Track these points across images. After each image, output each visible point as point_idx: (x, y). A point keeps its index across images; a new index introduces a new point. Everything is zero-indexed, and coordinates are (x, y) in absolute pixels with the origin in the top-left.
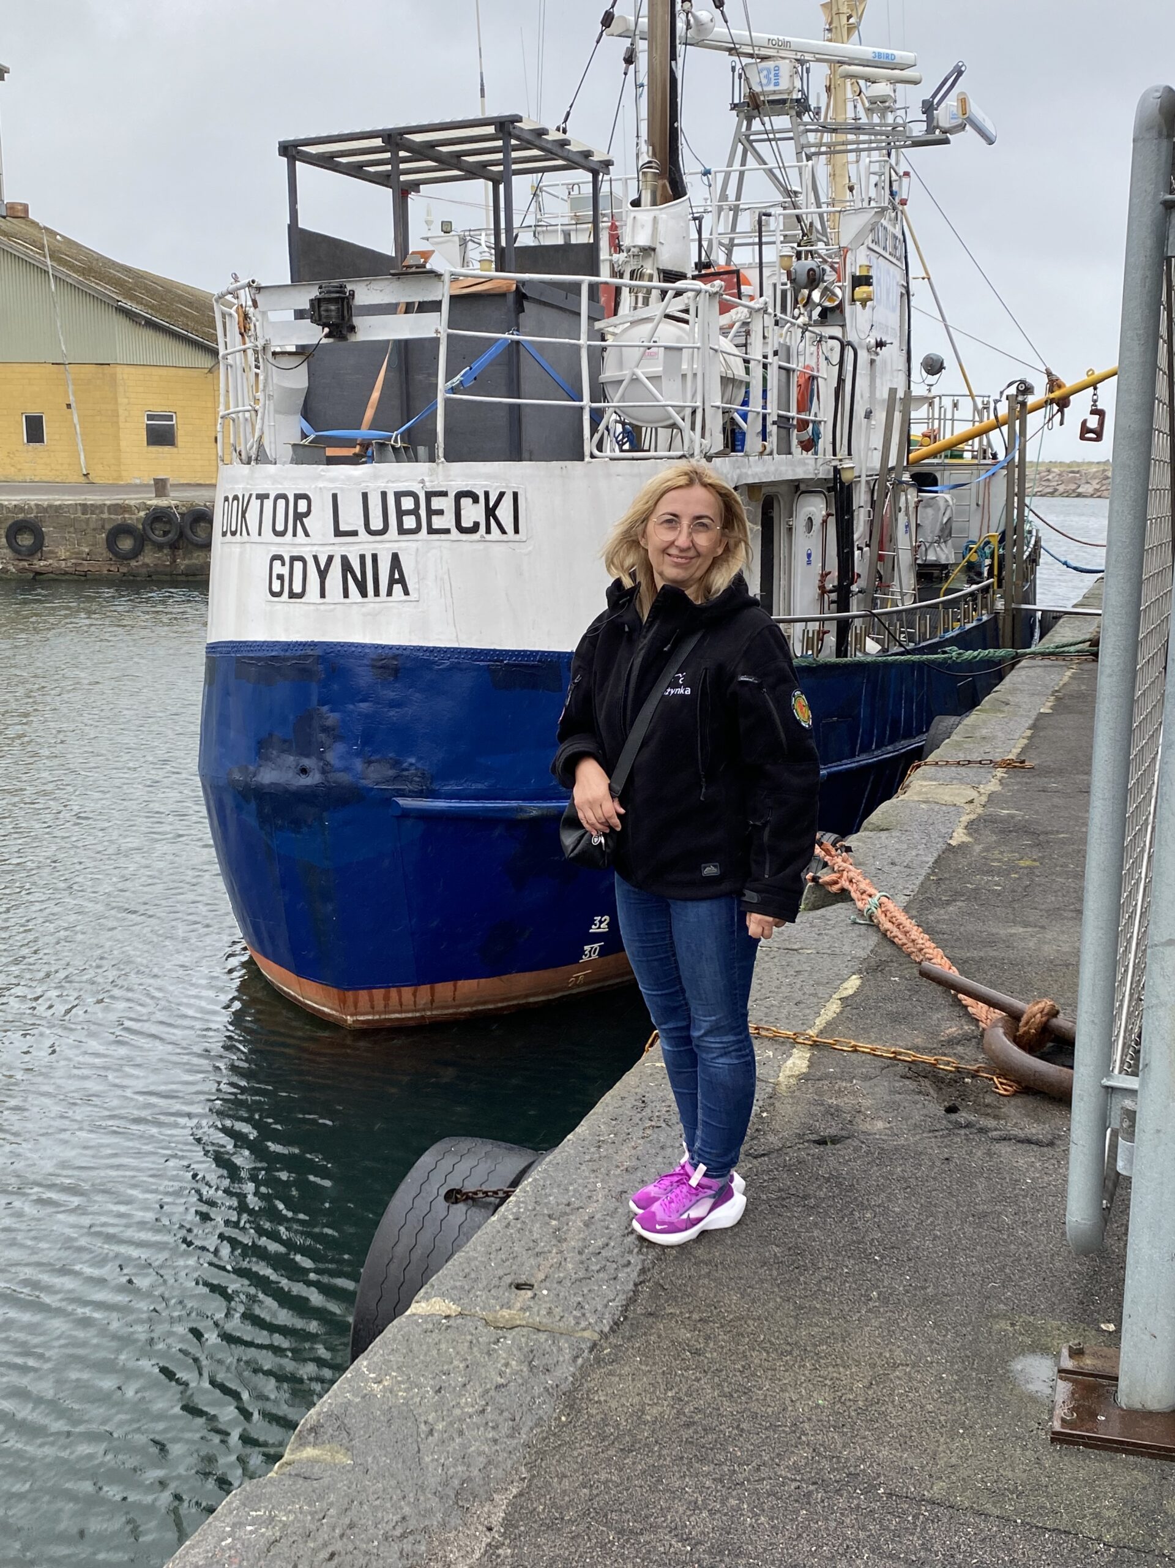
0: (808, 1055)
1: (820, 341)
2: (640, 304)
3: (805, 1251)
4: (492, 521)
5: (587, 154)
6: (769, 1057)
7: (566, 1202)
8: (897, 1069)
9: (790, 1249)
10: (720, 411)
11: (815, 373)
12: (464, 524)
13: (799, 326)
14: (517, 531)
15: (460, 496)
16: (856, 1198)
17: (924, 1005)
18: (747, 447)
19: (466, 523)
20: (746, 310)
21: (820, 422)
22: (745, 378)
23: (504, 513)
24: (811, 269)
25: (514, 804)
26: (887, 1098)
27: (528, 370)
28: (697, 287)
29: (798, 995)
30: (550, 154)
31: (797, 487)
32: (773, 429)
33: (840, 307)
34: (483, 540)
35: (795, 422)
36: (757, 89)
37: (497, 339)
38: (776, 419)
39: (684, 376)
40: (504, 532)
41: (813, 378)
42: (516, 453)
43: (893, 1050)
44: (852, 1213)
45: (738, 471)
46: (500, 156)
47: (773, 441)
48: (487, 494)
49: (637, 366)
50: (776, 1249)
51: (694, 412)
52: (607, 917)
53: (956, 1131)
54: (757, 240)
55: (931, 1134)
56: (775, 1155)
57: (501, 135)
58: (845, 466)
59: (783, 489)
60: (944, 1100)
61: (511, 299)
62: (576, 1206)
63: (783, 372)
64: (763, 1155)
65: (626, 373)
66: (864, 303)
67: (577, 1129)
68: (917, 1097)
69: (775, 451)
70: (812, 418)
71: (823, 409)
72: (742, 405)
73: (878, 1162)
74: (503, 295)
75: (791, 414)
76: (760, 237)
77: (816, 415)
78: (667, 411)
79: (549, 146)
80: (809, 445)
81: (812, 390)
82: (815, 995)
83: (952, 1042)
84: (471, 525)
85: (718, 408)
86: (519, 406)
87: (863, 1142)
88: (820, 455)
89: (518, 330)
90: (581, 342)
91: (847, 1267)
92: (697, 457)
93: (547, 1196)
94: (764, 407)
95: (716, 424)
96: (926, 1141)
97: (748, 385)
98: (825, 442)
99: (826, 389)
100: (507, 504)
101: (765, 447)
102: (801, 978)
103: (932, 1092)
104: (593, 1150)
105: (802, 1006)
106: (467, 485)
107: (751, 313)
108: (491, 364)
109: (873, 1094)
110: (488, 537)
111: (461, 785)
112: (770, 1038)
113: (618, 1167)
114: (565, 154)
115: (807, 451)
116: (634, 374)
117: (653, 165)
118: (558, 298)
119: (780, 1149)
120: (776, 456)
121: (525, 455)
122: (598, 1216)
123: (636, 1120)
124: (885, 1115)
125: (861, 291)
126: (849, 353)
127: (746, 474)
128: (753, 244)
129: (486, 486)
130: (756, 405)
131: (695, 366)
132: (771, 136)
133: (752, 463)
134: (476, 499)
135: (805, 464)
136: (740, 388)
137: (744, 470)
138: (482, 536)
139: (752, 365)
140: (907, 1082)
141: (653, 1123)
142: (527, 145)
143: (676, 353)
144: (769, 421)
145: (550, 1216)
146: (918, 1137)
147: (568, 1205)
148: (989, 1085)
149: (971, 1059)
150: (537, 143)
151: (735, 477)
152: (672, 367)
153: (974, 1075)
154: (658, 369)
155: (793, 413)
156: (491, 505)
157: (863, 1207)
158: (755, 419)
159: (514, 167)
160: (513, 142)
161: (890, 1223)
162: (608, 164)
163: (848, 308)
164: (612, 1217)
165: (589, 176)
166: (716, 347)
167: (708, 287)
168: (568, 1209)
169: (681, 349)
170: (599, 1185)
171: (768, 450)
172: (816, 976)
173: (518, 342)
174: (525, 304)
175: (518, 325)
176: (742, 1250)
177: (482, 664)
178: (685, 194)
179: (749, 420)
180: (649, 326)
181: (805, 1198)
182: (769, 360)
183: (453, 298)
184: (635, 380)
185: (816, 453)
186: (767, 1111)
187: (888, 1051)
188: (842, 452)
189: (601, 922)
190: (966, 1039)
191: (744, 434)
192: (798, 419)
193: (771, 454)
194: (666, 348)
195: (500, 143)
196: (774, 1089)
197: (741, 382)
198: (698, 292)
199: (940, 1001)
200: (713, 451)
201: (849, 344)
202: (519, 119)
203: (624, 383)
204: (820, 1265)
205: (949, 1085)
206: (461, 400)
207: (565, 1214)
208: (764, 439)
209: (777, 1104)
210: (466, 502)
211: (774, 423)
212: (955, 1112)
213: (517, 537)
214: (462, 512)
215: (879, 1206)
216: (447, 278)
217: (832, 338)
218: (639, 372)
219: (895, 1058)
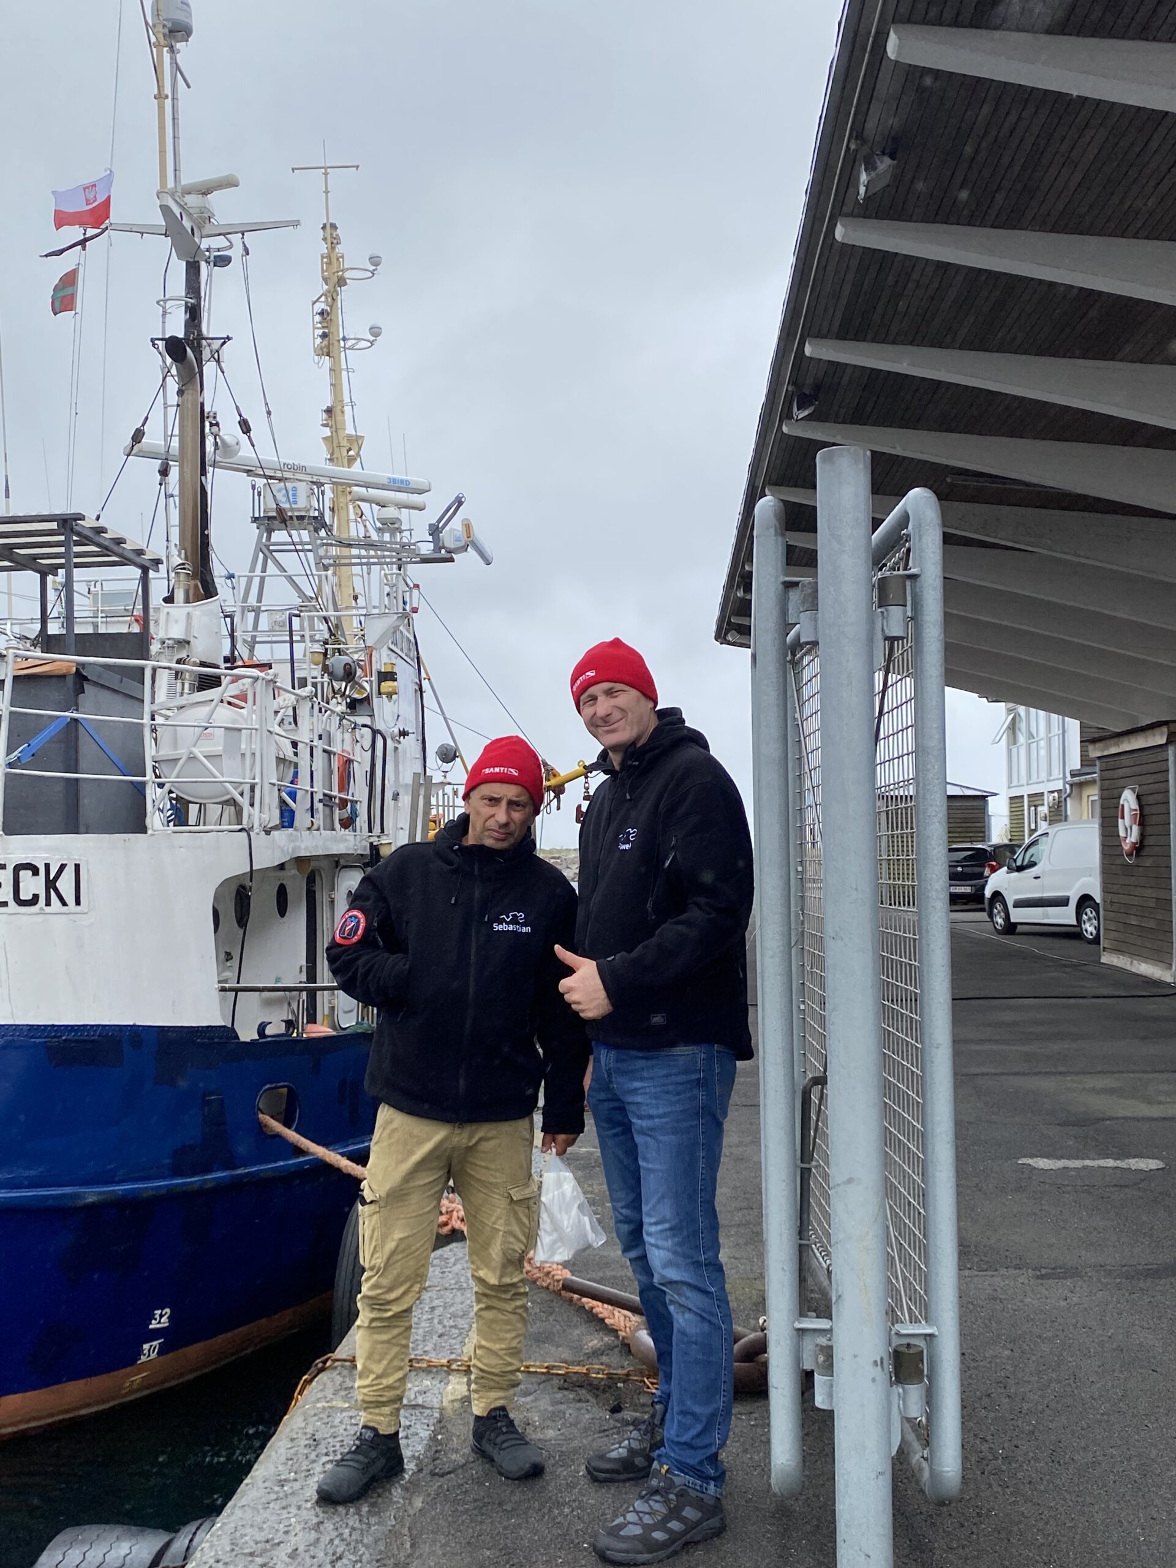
0: (465, 1380)
1: (354, 728)
2: (186, 690)
3: (516, 1550)
4: (52, 893)
5: (140, 552)
6: (427, 1386)
7: (263, 1539)
8: (552, 1382)
9: (501, 1550)
10: (276, 788)
11: (351, 757)
12: (22, 898)
13: (338, 714)
14: (78, 902)
15: (18, 868)
16: (550, 1498)
17: (562, 1324)
18: (296, 823)
19: (25, 895)
20: (293, 697)
21: (356, 802)
22: (295, 759)
23: (65, 884)
24: (347, 664)
25: (68, 1190)
26: (550, 1409)
27: (87, 748)
28: (255, 675)
29: (440, 1329)
30: (106, 550)
31: (337, 863)
32: (319, 806)
33: (367, 700)
34: (42, 913)
35: (337, 801)
36: (285, 506)
37: (58, 717)
38: (322, 797)
39: (243, 755)
40: (64, 904)
41: (349, 761)
42: (72, 825)
43: (546, 1365)
44: (550, 1510)
45: (292, 845)
46: (62, 550)
47: (320, 819)
48: (47, 866)
49: (195, 746)
50: (488, 1553)
51: (252, 789)
52: (168, 1310)
53: (625, 1428)
54: (288, 638)
55: (602, 1434)
56: (460, 1471)
57: (63, 531)
58: (383, 842)
59: (324, 864)
60: (604, 1405)
61: (70, 681)
62: (276, 1541)
63: (325, 754)
64: (449, 1473)
65: (182, 752)
66: (390, 695)
67: (252, 1473)
68: (579, 1405)
69: (322, 828)
70: (350, 797)
71: (359, 791)
72: (292, 783)
73: (561, 1463)
74: (63, 677)
75: (333, 793)
76: (291, 636)
77: (353, 796)
78: (224, 786)
79: (107, 543)
80: (348, 823)
81: (349, 772)
82: (455, 1327)
83: (596, 1353)
84: (30, 897)
85: (274, 785)
86: (77, 780)
87: (541, 1449)
88: (358, 832)
89: (77, 710)
90: (144, 721)
91: (560, 1557)
92: (256, 831)
93: (243, 1536)
94: (312, 787)
95: (272, 800)
96: (600, 1440)
97: (296, 765)
98: (362, 821)
99: (360, 771)
100: (68, 876)
101: (312, 822)
102: (437, 1312)
103: (589, 1397)
104: (277, 1489)
105: (446, 1337)
106: (26, 858)
107: (297, 701)
108: (48, 742)
109: (536, 1407)
110: (48, 909)
111: (12, 1173)
112: (423, 1370)
113: (307, 1501)
114: (120, 551)
115: (346, 829)
116: (191, 753)
117: (187, 566)
118: (113, 680)
119: (465, 1465)
120: (322, 831)
121: (82, 828)
122: (301, 1548)
123: (313, 1456)
124: (553, 1424)
125: (387, 686)
126: (380, 742)
127: (299, 847)
128: (285, 642)
129: (47, 858)
130: (303, 783)
131: (253, 747)
132: (299, 547)
133: (304, 838)
134: (35, 871)
135: (346, 840)
136: (289, 767)
137: (298, 844)
138: (41, 909)
139: (300, 746)
140: (566, 1393)
141: (331, 1458)
142: (85, 540)
143: (235, 733)
144: (316, 798)
145: (251, 1554)
146: (590, 1438)
147: (267, 1542)
148: (640, 1387)
149: (620, 1365)
150: (97, 539)
151: (290, 850)
152: (232, 747)
153: (626, 1379)
154: (219, 749)
155: (335, 793)
156: (51, 878)
157: (559, 1505)
158: (304, 797)
159: (76, 560)
160: (75, 538)
161: (589, 1514)
162: (157, 562)
163: (376, 701)
164: (315, 1547)
165: (139, 571)
166: (271, 729)
167: (262, 675)
168: (268, 1546)
169: (240, 730)
170: (293, 1520)
171: (315, 826)
172: (452, 1309)
173: (76, 720)
174: (86, 686)
175: (77, 705)
176: (455, 1558)
177: (38, 1040)
178: (217, 594)
179: (298, 798)
180: (205, 710)
181: (500, 1504)
182: (315, 743)
183: (15, 678)
184: (192, 758)
185: (355, 831)
186: (440, 1433)
187: (541, 1367)
188: (377, 830)
189: (161, 1316)
190: (611, 1348)
191: (293, 812)
192: (340, 799)
193: (318, 830)
194: (226, 729)
195: (62, 538)
196: (441, 1414)
197: (290, 762)
198: (256, 679)
199: (575, 1319)
200: (269, 826)
201: (379, 732)
202: (83, 518)
203: (181, 762)
204: (534, 1560)
205: (604, 1391)
206: (23, 775)
207: (265, 1551)
208: (312, 817)
209: (449, 1426)
210: (25, 875)
211: (320, 801)
212: (620, 1412)
213: (79, 908)
214: (21, 885)
215: (574, 1501)
216: (10, 658)
217: (364, 726)
218: (196, 751)
219: (549, 1374)
